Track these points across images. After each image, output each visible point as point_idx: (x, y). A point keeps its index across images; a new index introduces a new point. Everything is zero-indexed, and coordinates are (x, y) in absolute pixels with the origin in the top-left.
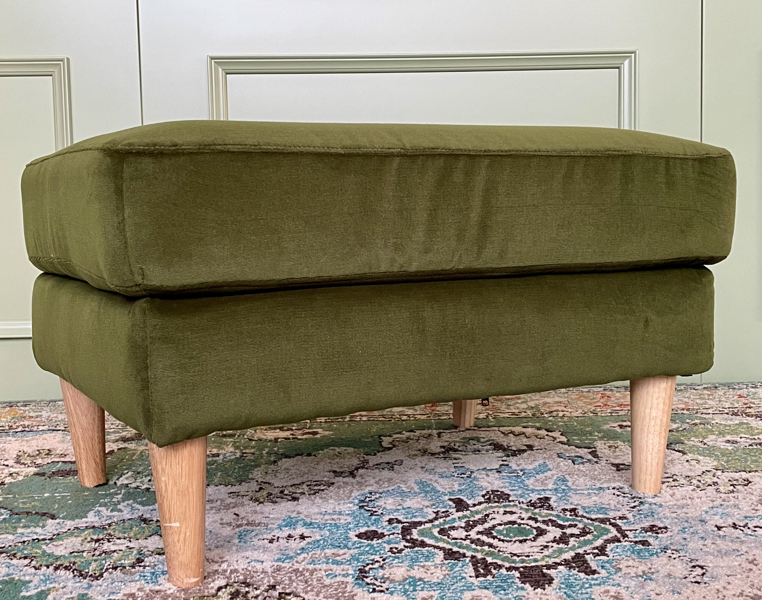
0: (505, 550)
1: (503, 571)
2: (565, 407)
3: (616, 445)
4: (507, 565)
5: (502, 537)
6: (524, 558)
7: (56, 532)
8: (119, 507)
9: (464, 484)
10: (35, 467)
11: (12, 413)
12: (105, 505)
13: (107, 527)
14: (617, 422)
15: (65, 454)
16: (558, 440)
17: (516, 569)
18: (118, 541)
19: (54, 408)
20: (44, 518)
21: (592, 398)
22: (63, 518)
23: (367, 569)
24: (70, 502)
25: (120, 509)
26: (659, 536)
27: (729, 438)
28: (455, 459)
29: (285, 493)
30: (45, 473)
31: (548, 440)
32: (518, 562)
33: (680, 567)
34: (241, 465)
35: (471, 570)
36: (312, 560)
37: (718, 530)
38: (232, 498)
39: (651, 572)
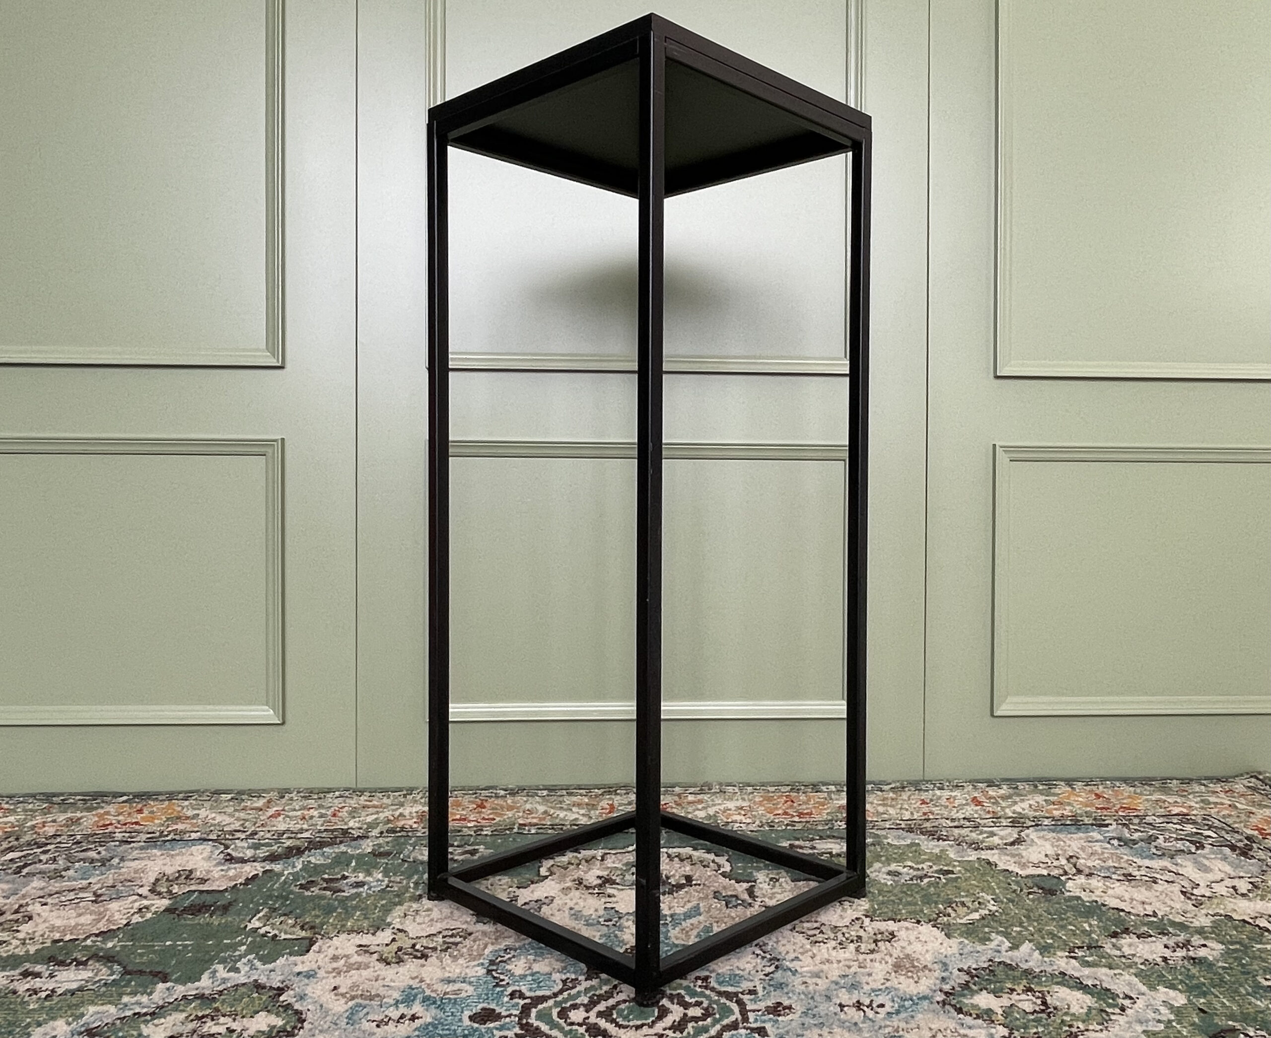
2: (744, 815)
3: (777, 877)
5: (620, 1021)
7: (160, 1003)
10: (169, 899)
11: (169, 811)
12: (224, 961)
13: (217, 996)
14: (789, 839)
15: (206, 878)
16: (721, 869)
18: (222, 1019)
19: (215, 804)
20: (156, 979)
21: (775, 801)
22: (176, 981)
25: (238, 968)
26: (780, 1019)
27: (893, 867)
28: (609, 896)
29: (418, 947)
30: (176, 909)
31: (712, 869)
34: (384, 902)
37: (841, 1010)
38: (359, 955)
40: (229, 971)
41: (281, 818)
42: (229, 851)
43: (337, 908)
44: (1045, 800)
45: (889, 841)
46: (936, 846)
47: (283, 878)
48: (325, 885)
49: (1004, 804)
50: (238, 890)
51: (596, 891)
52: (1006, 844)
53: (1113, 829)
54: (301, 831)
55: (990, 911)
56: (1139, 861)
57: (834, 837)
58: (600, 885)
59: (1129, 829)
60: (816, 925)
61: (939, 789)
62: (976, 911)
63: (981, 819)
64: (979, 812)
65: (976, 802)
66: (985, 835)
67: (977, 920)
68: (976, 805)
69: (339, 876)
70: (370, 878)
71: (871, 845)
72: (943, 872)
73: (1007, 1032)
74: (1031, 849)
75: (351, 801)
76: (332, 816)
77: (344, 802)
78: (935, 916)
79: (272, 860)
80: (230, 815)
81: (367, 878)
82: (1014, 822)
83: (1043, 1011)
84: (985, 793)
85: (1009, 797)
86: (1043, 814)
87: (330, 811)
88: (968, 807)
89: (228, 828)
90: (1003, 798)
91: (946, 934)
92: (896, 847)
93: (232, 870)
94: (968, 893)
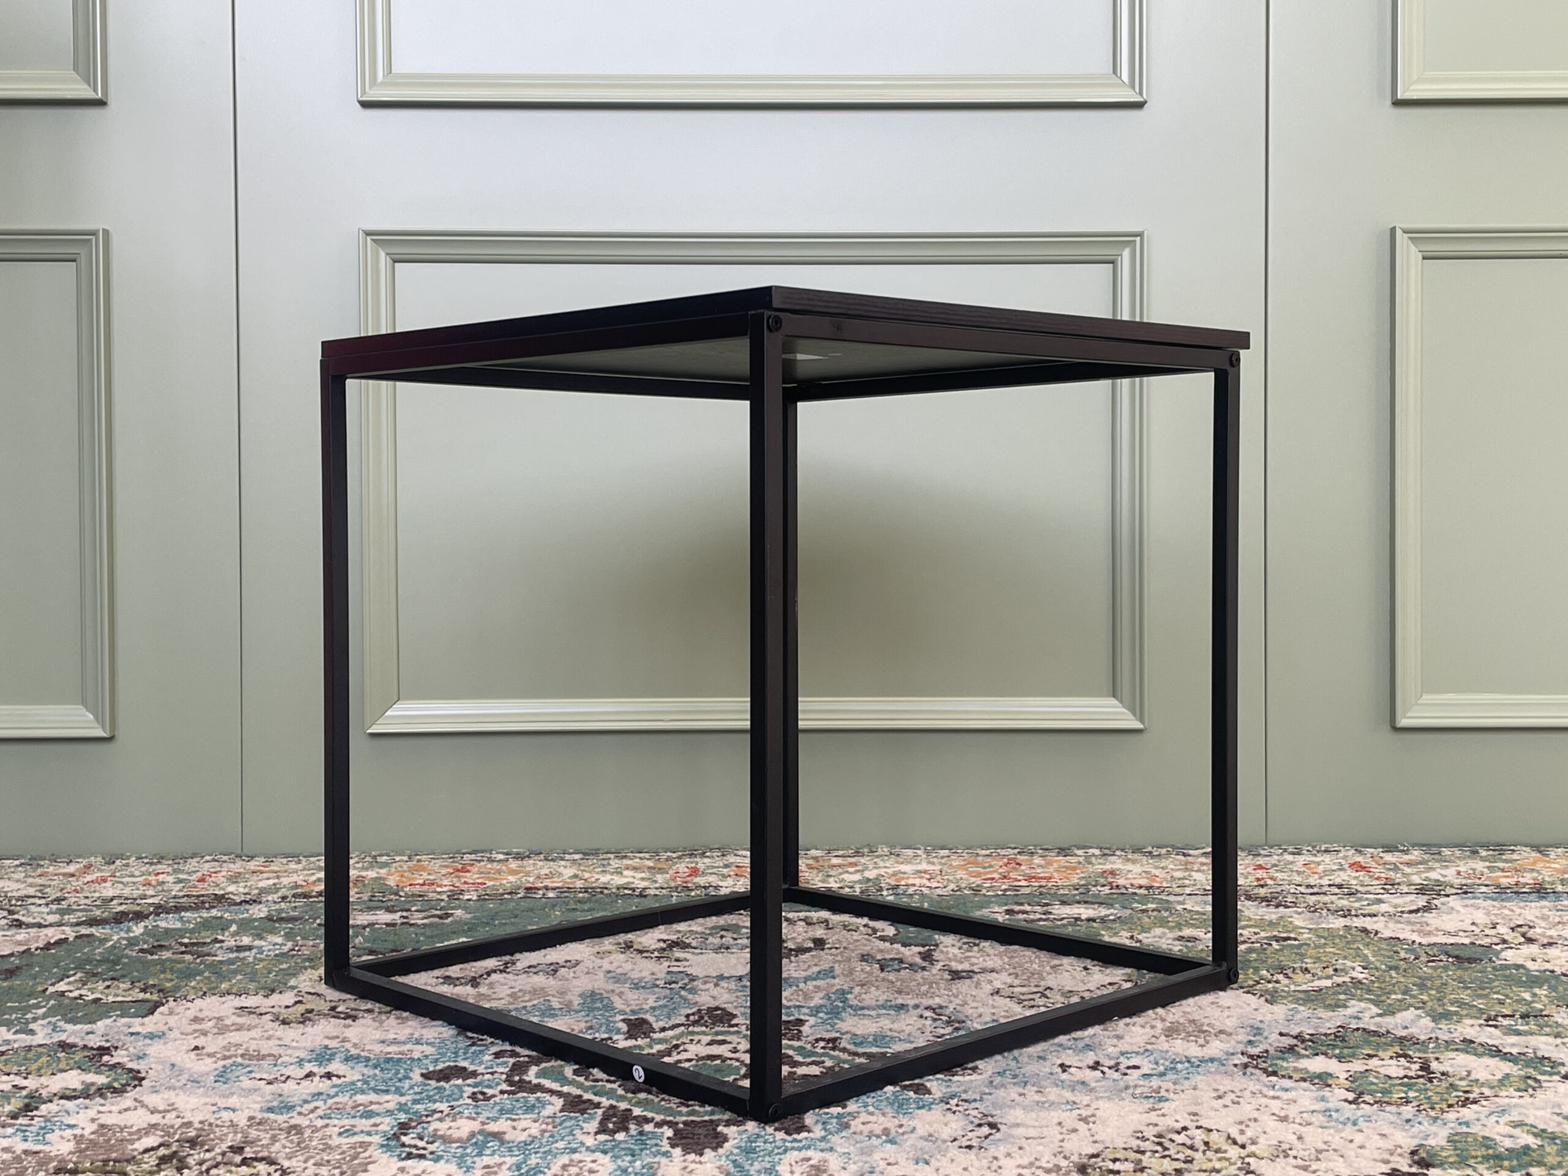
1: (649, 1128)
2: (929, 879)
4: (659, 1118)
8: (31, 1026)
9: (665, 997)
12: (8, 1024)
14: (1006, 904)
16: (879, 934)
17: (670, 1124)
21: (987, 865)
23: (414, 1123)
25: (31, 1030)
26: (956, 1078)
27: (1187, 932)
28: (677, 960)
29: (339, 1009)
31: (862, 934)
32: (683, 1115)
33: (955, 1125)
34: (284, 966)
35: (593, 1126)
36: (329, 1111)
37: (1064, 1071)
38: (239, 1016)
39: (900, 1131)
40: (16, 1033)
41: (108, 884)
42: (16, 917)
43: (203, 972)
44: (1488, 867)
45: (1189, 907)
46: (1270, 913)
47: (111, 943)
48: (183, 949)
49: (1407, 870)
50: (32, 954)
51: (656, 954)
52: (1402, 912)
54: (144, 897)
55: (1353, 978)
57: (1086, 902)
58: (664, 950)
60: (1036, 990)
61: (1293, 854)
62: (1329, 977)
63: (1362, 886)
64: (1361, 878)
65: (1358, 867)
66: (1365, 903)
67: (1326, 987)
68: (1357, 871)
69: (209, 940)
70: (263, 943)
71: (1153, 910)
72: (1277, 939)
73: (1351, 1096)
74: (1445, 917)
75: (232, 866)
76: (198, 881)
77: (221, 866)
78: (1251, 983)
79: (91, 926)
80: (18, 881)
81: (257, 943)
82: (1422, 890)
83: (1422, 1077)
84: (1377, 859)
85: (1421, 863)
86: (1479, 882)
87: (195, 877)
88: (1341, 873)
89: (15, 894)
90: (1408, 864)
91: (1267, 1001)
92: (1198, 913)
93: (22, 935)
94: (1318, 959)
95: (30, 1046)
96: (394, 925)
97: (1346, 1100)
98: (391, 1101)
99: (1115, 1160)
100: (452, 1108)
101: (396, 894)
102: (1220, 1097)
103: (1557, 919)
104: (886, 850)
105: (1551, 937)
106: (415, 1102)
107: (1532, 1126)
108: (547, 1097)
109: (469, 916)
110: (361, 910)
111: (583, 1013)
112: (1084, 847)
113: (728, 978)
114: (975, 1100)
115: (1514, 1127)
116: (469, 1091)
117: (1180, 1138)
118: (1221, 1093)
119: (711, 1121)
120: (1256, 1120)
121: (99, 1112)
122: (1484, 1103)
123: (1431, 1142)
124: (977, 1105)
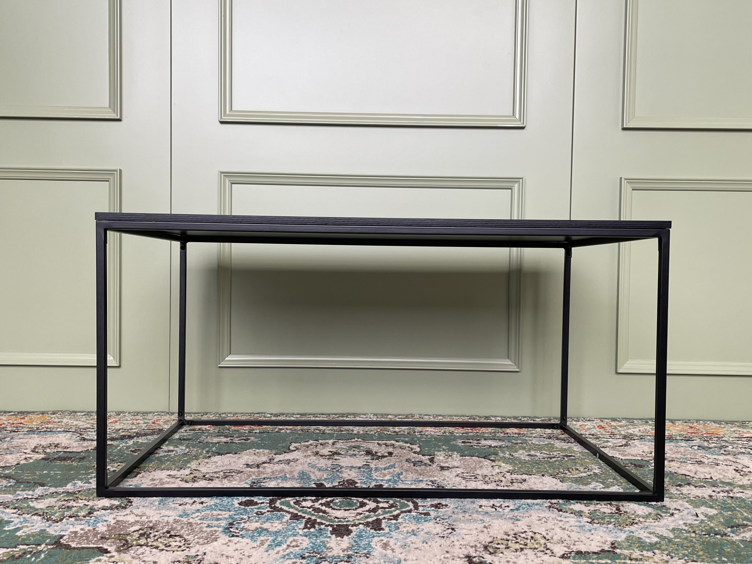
0: (332, 515)
1: (323, 527)
3: (451, 455)
4: (327, 523)
5: (335, 507)
6: (342, 520)
7: (41, 495)
8: (90, 481)
9: (331, 475)
10: (44, 455)
11: (43, 419)
12: (81, 480)
13: (77, 492)
14: (463, 440)
15: (68, 447)
16: (413, 451)
17: (331, 526)
18: (80, 501)
19: (73, 417)
20: (37, 486)
22: (50, 486)
23: (235, 523)
24: (59, 477)
26: (439, 510)
27: (532, 453)
28: (336, 460)
29: (206, 477)
30: (49, 459)
31: (407, 450)
32: (336, 522)
33: (439, 529)
34: (186, 458)
35: (302, 526)
36: (203, 517)
37: (480, 508)
38: (168, 478)
39: (418, 530)
40: (84, 483)
41: (118, 424)
42: (83, 436)
43: (155, 460)
44: (651, 428)
45: (533, 442)
46: (565, 445)
47: (119, 448)
49: (620, 429)
50: (90, 452)
51: (328, 457)
52: (616, 446)
53: (697, 442)
54: (131, 429)
55: (594, 473)
56: (709, 456)
57: (494, 439)
58: (331, 455)
59: (709, 442)
60: (473, 475)
61: (576, 421)
62: (585, 472)
63: (602, 435)
64: (602, 432)
65: (601, 427)
66: (602, 442)
67: (584, 476)
68: (600, 429)
70: (177, 449)
71: (520, 443)
72: (567, 456)
73: (589, 520)
74: (633, 449)
75: (165, 417)
76: (153, 423)
77: (161, 417)
78: (555, 473)
79: (112, 440)
80: (83, 421)
81: (175, 449)
82: (625, 437)
83: (617, 513)
84: (609, 424)
85: (625, 426)
86: (647, 434)
87: (151, 421)
88: (594, 430)
89: (82, 427)
90: (620, 426)
91: (560, 481)
92: (537, 445)
93: (85, 444)
94: (582, 465)
95: (90, 489)
96: (228, 443)
97: (588, 522)
98: (227, 514)
99: (498, 544)
100: (249, 518)
101: (228, 430)
102: (540, 520)
103: (676, 450)
104: (418, 416)
105: (673, 458)
106: (235, 515)
107: (658, 534)
108: (284, 513)
109: (257, 440)
110: (215, 436)
111: (299, 480)
112: (495, 417)
113: (355, 467)
114: (446, 519)
115: (650, 534)
116: (256, 511)
117: (523, 535)
118: (540, 518)
119: (347, 525)
120: (553, 529)
121: (116, 515)
122: (640, 524)
123: (619, 540)
124: (447, 520)
